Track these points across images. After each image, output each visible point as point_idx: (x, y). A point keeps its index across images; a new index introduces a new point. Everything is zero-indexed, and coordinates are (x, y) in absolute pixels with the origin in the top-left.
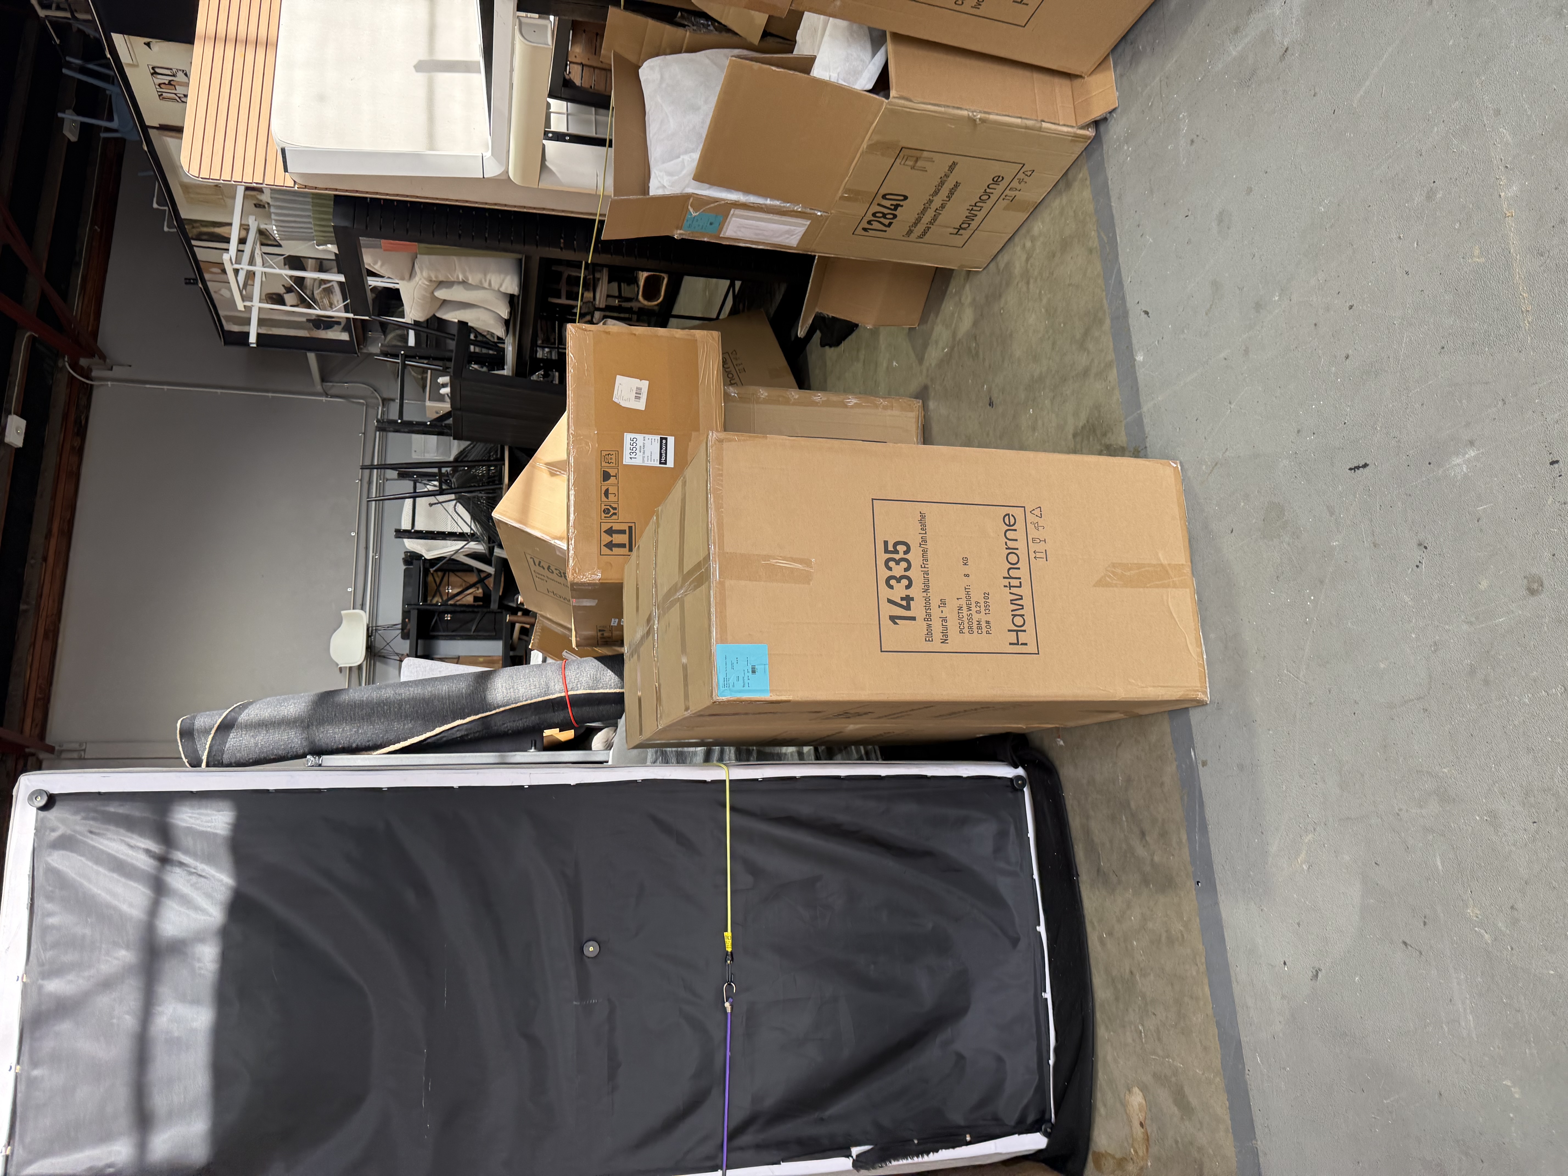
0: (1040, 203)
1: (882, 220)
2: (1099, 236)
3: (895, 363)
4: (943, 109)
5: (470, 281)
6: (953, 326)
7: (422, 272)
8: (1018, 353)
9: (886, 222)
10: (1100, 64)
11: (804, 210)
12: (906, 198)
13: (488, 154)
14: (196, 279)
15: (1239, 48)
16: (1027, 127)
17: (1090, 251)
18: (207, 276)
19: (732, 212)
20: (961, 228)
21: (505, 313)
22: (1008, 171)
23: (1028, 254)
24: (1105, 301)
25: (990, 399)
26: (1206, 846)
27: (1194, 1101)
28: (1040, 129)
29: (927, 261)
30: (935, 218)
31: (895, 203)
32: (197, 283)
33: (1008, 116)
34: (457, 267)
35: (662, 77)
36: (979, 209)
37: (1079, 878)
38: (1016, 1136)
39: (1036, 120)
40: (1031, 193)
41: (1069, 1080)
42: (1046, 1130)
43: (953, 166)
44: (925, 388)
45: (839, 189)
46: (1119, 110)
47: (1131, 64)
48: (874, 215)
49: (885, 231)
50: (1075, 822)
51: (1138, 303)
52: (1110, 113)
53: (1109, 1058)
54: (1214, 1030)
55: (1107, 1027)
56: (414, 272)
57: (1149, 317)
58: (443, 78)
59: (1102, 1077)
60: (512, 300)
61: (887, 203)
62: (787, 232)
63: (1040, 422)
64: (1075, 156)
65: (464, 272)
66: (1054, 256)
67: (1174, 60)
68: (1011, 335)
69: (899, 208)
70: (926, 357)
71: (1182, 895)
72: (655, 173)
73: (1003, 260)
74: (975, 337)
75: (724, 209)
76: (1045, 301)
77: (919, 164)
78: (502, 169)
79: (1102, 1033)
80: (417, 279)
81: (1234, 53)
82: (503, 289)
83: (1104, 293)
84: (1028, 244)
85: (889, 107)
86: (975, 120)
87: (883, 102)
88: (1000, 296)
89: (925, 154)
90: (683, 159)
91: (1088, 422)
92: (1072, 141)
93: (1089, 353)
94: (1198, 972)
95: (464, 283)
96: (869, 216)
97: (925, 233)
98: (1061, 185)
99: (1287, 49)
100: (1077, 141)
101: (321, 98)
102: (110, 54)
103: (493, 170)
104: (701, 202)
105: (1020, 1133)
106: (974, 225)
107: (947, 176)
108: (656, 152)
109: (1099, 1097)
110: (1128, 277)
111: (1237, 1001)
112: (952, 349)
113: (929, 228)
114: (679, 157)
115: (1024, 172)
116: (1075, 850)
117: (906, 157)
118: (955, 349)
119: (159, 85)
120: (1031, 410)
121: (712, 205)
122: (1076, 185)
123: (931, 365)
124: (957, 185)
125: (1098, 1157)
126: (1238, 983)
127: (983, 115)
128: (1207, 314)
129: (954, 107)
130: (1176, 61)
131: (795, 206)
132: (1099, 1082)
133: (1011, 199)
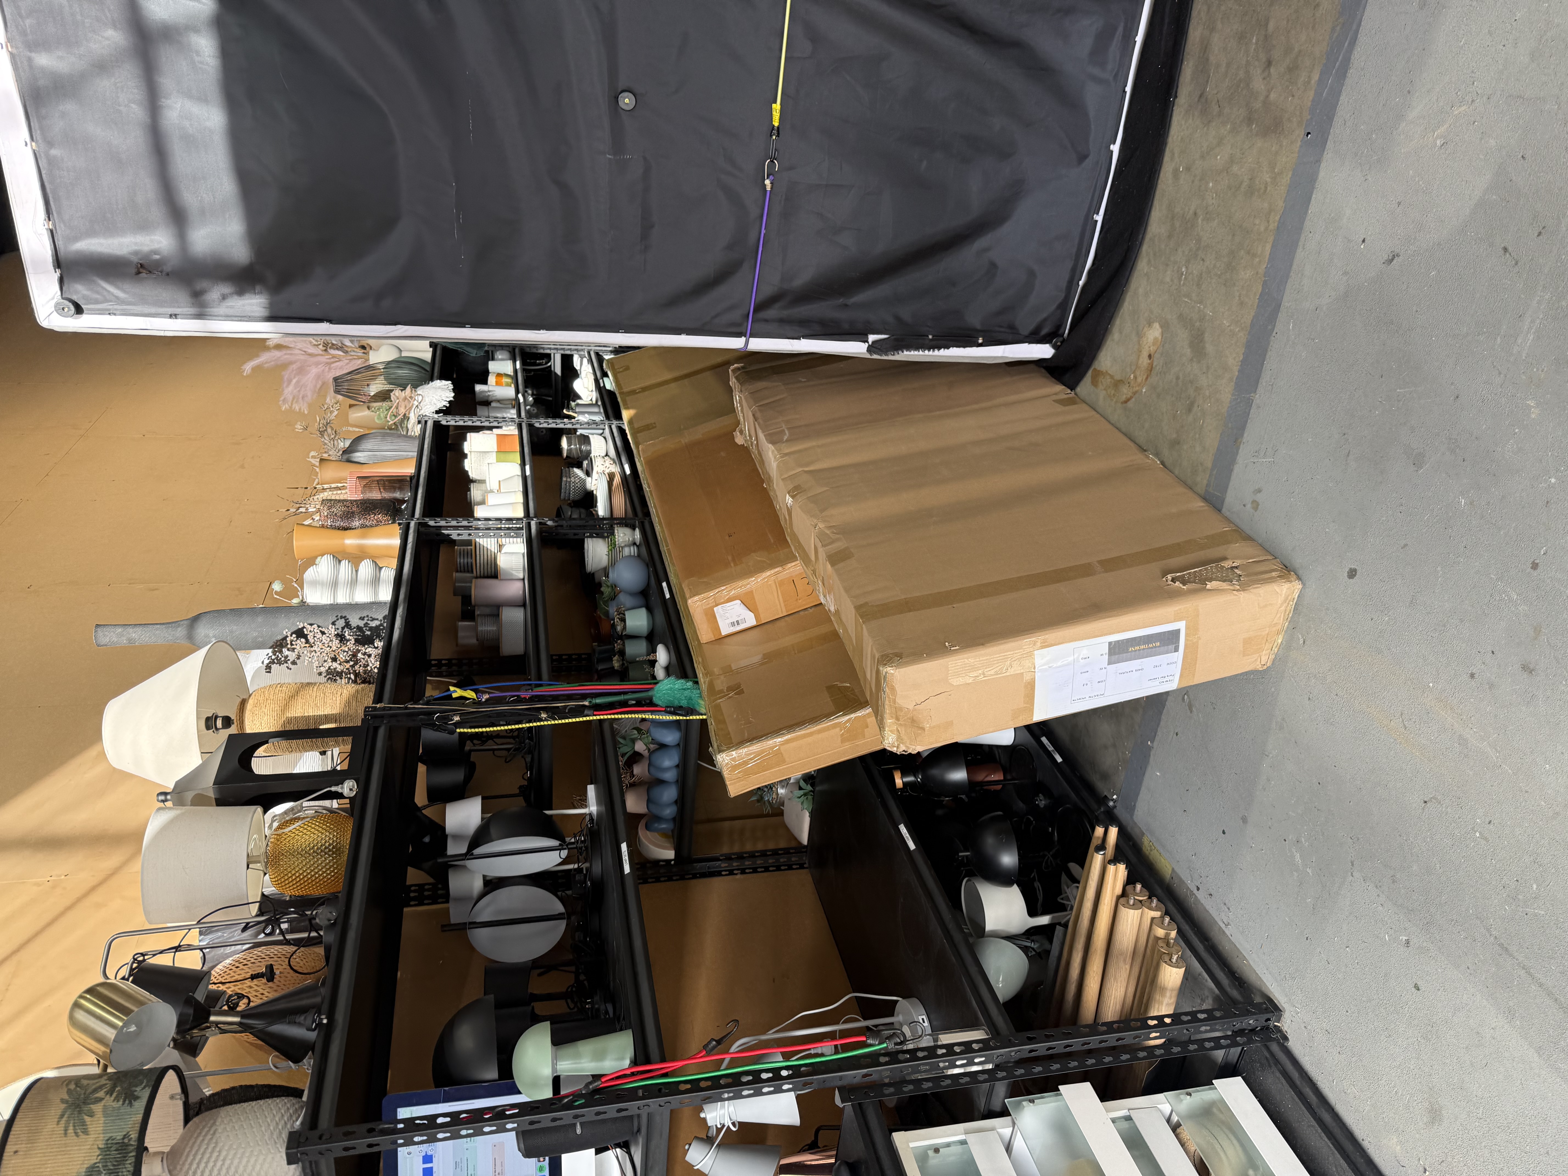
26: (1336, 94)
27: (1210, 348)
37: (1177, 100)
38: (1027, 344)
41: (1094, 302)
42: (1056, 342)
50: (1195, 33)
53: (1141, 291)
54: (1258, 288)
55: (1149, 261)
59: (1127, 306)
71: (1284, 144)
79: (1143, 266)
94: (1266, 229)
105: (1030, 343)
109: (1118, 322)
111: (1294, 266)
116: (1183, 67)
125: (1098, 374)
126: (1304, 249)
132: (1122, 311)
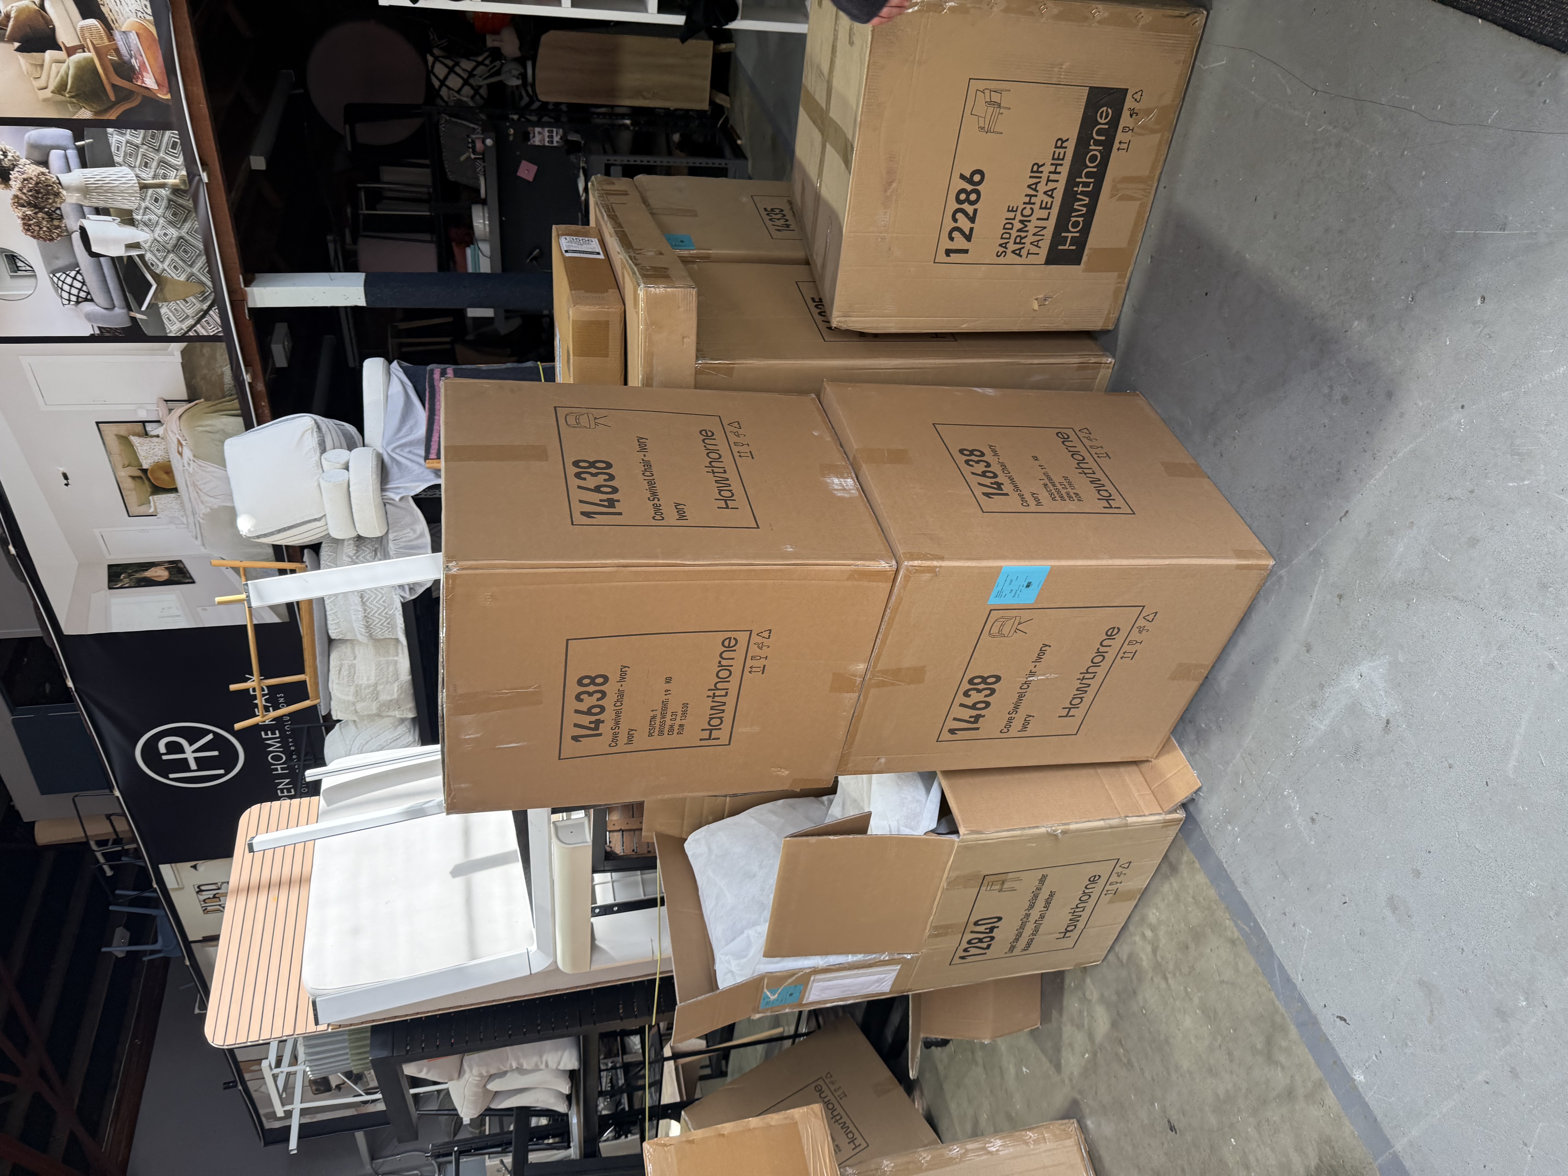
0: (1146, 888)
1: (979, 945)
2: (1237, 925)
3: (1024, 1070)
4: (1018, 833)
5: (525, 1067)
6: (1086, 1027)
7: (471, 1070)
8: (1185, 1065)
9: (984, 945)
10: (1163, 747)
11: (891, 957)
12: (1000, 919)
13: (534, 948)
14: (235, 1081)
15: (1326, 722)
16: (1111, 827)
17: (1233, 942)
18: (247, 1076)
19: (812, 978)
20: (1067, 931)
21: (566, 1089)
22: (1104, 870)
23: (1153, 944)
24: (1277, 1002)
25: (1169, 1122)
28: (1127, 825)
29: (1038, 969)
30: (1036, 930)
31: (989, 926)
32: (236, 1086)
33: (1089, 821)
34: (510, 1055)
35: (710, 849)
36: (1082, 909)
39: (1119, 818)
40: (1136, 882)
43: (1043, 879)
44: (1075, 1103)
45: (925, 929)
46: (1205, 789)
47: (1199, 742)
48: (969, 942)
49: (985, 954)
51: (1325, 1006)
52: (1195, 793)
56: (462, 1072)
57: (1348, 1024)
58: (480, 877)
60: (572, 1075)
61: (981, 929)
62: (877, 981)
63: (1252, 1158)
64: (1170, 839)
65: (517, 1059)
66: (1187, 948)
67: (1250, 736)
68: (1167, 1040)
69: (995, 930)
70: (1062, 1062)
72: (720, 958)
73: (1123, 950)
74: (1120, 1041)
75: (804, 979)
76: (1196, 1000)
77: (1006, 886)
78: (551, 961)
80: (467, 1076)
81: (1323, 727)
82: (561, 1067)
83: (1273, 993)
84: (1149, 934)
85: (960, 844)
86: (1056, 835)
87: (954, 842)
88: (1135, 992)
89: (1010, 876)
90: (748, 934)
91: (1320, 1159)
92: (1163, 827)
93: (1283, 1068)
95: (520, 1070)
96: (964, 945)
97: (1029, 945)
98: (1165, 868)
99: (1388, 722)
100: (1168, 826)
101: (356, 931)
102: (157, 884)
103: (540, 964)
104: (776, 980)
106: (1080, 925)
107: (1039, 889)
108: (716, 931)
110: (1297, 974)
112: (1095, 1054)
113: (1032, 940)
114: (742, 933)
115: (1121, 867)
117: (991, 883)
118: (1098, 1055)
119: (204, 901)
120: (1232, 1140)
121: (790, 981)
122: (1184, 869)
123: (1072, 1073)
124: (1052, 894)
127: (1062, 827)
128: (1430, 1023)
129: (1030, 827)
130: (1253, 738)
131: (882, 955)
133: (1113, 892)
